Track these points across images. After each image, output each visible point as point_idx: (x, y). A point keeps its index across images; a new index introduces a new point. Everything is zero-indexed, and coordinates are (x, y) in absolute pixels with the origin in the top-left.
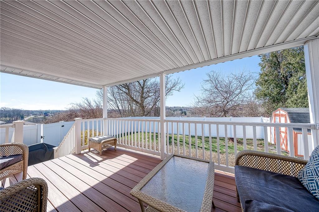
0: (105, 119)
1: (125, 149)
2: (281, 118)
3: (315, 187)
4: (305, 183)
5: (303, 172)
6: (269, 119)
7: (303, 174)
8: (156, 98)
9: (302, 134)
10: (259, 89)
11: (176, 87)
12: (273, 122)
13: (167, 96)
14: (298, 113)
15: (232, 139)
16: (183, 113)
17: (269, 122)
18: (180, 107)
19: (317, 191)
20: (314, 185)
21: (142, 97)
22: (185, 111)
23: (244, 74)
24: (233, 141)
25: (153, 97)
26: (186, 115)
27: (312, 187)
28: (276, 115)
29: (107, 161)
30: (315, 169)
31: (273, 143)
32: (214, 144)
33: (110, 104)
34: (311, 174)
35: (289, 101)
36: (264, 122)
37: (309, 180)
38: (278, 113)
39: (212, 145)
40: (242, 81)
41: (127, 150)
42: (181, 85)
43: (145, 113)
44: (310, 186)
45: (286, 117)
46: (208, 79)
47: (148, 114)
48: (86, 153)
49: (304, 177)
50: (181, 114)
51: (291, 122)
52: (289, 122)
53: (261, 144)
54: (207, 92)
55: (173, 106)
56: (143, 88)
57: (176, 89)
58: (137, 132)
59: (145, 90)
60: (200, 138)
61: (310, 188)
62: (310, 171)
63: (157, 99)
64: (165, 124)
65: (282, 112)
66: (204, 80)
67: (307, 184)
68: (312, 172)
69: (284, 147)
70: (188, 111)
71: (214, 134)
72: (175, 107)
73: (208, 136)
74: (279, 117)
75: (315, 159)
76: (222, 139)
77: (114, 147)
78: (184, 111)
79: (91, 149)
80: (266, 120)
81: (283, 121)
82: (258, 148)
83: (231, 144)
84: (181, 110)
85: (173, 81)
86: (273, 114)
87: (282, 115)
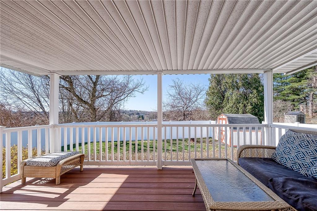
0: (54, 126)
1: (98, 166)
2: (223, 121)
3: (285, 161)
4: (278, 160)
5: (275, 154)
6: (215, 122)
7: (276, 155)
8: (114, 98)
9: (236, 131)
10: (207, 99)
11: (139, 88)
12: (218, 123)
13: (129, 97)
14: (232, 117)
15: (193, 140)
16: (140, 117)
17: (215, 124)
18: (137, 111)
19: (286, 163)
20: (284, 160)
21: (94, 96)
22: (143, 115)
23: (200, 86)
24: (194, 141)
25: (109, 97)
26: (143, 119)
27: (283, 161)
28: (220, 119)
29: (79, 190)
30: (283, 151)
31: (217, 139)
32: (180, 146)
33: (24, 103)
34: (281, 154)
35: (225, 109)
36: (212, 123)
37: (280, 158)
38: (221, 117)
39: (179, 147)
40: (198, 91)
41: (102, 167)
42: (144, 87)
43: (97, 117)
44: (282, 161)
45: (226, 121)
46: (174, 85)
47: (101, 118)
48: (18, 188)
49: (276, 156)
50: (138, 118)
51: (229, 123)
52: (227, 123)
53: (211, 141)
54: (171, 98)
55: (129, 110)
56: (95, 84)
57: (139, 91)
58: (86, 143)
59: (98, 87)
60: (168, 141)
61: (282, 162)
62: (280, 152)
63: (115, 100)
64: (163, 129)
65: (224, 117)
66: (169, 86)
67: (280, 161)
68: (281, 153)
69: (224, 141)
70: (145, 115)
71: (180, 136)
72: (131, 111)
73: (176, 139)
74: (221, 121)
75: (283, 145)
76: (186, 140)
77: (79, 167)
78: (141, 115)
79: (28, 179)
80: (213, 122)
81: (224, 123)
82: (210, 144)
83: (192, 143)
84: (138, 114)
85: (136, 81)
86: (218, 118)
87: (224, 119)
